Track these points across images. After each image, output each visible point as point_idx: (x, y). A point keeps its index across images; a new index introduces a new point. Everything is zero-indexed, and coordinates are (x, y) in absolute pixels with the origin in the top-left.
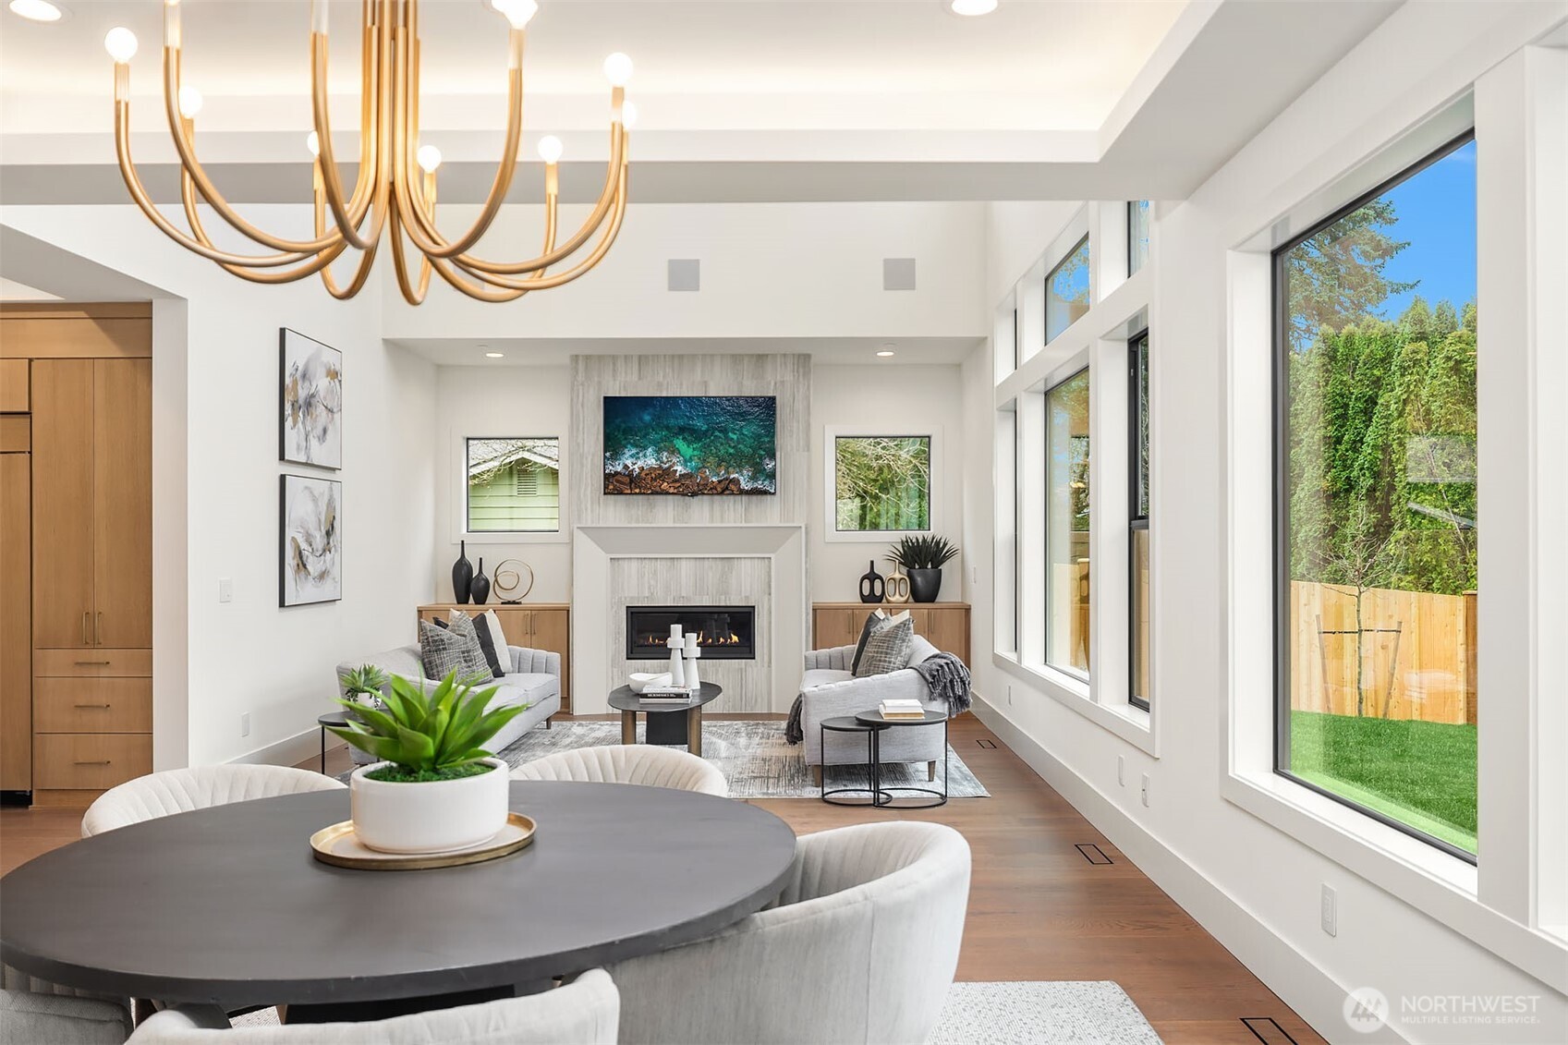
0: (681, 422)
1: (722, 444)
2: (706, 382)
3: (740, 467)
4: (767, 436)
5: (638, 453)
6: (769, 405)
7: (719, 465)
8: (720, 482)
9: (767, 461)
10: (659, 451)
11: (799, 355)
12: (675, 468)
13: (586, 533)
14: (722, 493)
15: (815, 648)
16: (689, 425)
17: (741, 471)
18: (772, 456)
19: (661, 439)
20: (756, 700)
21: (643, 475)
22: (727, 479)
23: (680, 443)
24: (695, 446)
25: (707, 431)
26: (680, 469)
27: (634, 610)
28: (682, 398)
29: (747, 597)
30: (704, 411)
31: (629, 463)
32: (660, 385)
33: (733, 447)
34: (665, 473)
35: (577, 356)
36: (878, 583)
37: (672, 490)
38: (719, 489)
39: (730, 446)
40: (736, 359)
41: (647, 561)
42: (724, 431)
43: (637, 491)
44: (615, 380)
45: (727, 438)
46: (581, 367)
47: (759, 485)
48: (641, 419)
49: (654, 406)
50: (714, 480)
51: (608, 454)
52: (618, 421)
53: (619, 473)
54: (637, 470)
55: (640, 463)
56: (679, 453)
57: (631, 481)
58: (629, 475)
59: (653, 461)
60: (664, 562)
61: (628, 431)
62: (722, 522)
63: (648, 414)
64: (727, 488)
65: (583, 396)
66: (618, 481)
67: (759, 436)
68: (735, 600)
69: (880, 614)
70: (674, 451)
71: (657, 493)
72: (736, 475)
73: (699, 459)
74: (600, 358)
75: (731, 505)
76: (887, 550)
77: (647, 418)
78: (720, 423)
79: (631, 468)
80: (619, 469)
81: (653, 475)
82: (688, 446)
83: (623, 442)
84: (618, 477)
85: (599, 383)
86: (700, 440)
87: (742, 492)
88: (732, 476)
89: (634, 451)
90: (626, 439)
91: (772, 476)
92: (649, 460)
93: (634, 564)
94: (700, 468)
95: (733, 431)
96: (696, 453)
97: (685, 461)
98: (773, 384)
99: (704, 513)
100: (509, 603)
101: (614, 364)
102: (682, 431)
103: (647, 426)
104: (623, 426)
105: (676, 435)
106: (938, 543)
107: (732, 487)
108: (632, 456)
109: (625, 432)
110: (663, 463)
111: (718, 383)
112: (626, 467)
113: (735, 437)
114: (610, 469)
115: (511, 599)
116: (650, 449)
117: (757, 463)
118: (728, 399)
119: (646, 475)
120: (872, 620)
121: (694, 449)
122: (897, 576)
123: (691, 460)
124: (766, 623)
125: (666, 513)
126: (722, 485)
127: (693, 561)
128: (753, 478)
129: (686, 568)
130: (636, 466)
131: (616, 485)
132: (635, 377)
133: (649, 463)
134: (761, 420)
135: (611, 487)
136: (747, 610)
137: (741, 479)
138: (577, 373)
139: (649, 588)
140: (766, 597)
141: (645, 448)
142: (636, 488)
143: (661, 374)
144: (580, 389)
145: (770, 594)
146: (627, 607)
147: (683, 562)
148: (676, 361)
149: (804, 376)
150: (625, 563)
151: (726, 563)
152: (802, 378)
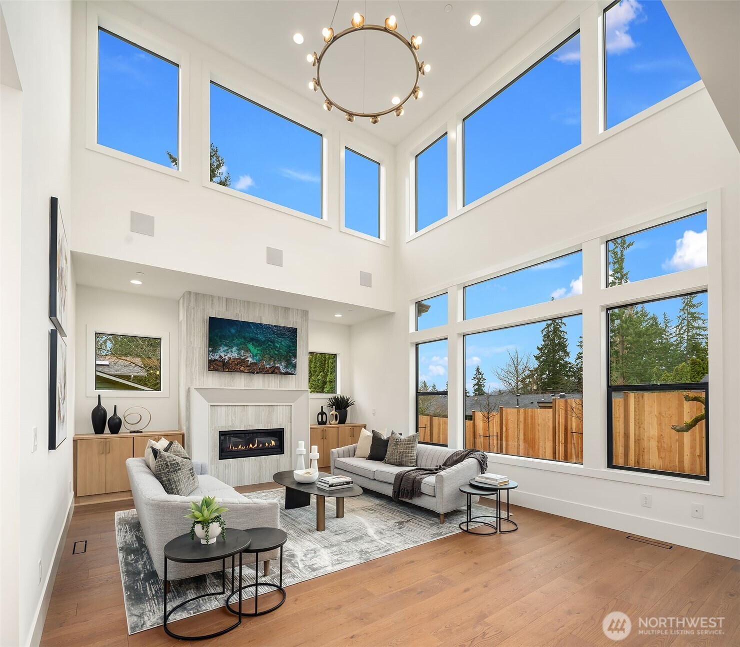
0: (251, 335)
1: (272, 349)
2: (261, 317)
3: (280, 361)
4: (293, 347)
5: (227, 350)
6: (294, 331)
7: (270, 359)
8: (270, 368)
9: (293, 359)
10: (239, 350)
11: (304, 311)
12: (248, 359)
13: (197, 391)
16: (255, 337)
17: (281, 363)
18: (295, 357)
19: (240, 343)
22: (274, 367)
23: (250, 346)
24: (258, 348)
25: (265, 341)
26: (250, 360)
27: (222, 433)
29: (280, 425)
30: (263, 331)
31: (222, 355)
32: (237, 315)
33: (277, 351)
34: (242, 362)
35: (190, 292)
36: (324, 417)
37: (246, 371)
38: (270, 372)
39: (276, 350)
40: (276, 308)
41: (230, 407)
42: (273, 342)
43: (227, 370)
44: (212, 309)
45: (274, 345)
46: (193, 299)
47: (289, 370)
48: (229, 331)
50: (268, 367)
51: (210, 349)
52: (216, 331)
54: (227, 359)
55: (229, 355)
56: (250, 351)
59: (236, 354)
60: (240, 408)
61: (222, 337)
62: (269, 387)
63: (234, 329)
64: (274, 371)
65: (194, 315)
66: (216, 364)
67: (290, 346)
68: (275, 426)
70: (248, 350)
71: (237, 372)
73: (260, 355)
74: (204, 295)
75: (273, 379)
77: (233, 331)
78: (271, 338)
79: (224, 358)
80: (217, 357)
81: (236, 362)
82: (255, 348)
83: (220, 343)
84: (216, 362)
85: (204, 309)
86: (261, 346)
87: (281, 373)
88: (276, 365)
89: (225, 348)
90: (221, 341)
91: (295, 366)
92: (233, 354)
93: (224, 409)
94: (261, 360)
95: (277, 342)
96: (259, 352)
97: (253, 356)
99: (259, 383)
100: (134, 432)
101: (212, 300)
102: (252, 340)
104: (219, 334)
107: (276, 370)
108: (224, 351)
109: (220, 338)
111: (267, 318)
112: (221, 357)
113: (278, 346)
114: (212, 358)
115: (136, 430)
116: (234, 348)
117: (288, 360)
118: (275, 326)
119: (232, 362)
122: (334, 413)
123: (256, 356)
125: (240, 382)
126: (272, 370)
127: (254, 407)
128: (286, 367)
130: (226, 357)
131: (215, 366)
132: (224, 309)
133: (234, 355)
134: (291, 339)
136: (280, 430)
138: (190, 301)
139: (232, 421)
140: (289, 424)
141: (232, 347)
142: (227, 369)
143: (238, 309)
144: (192, 311)
145: (291, 422)
146: (219, 431)
147: (250, 407)
148: (246, 304)
149: (305, 321)
150: (219, 408)
151: (271, 407)
152: (304, 321)
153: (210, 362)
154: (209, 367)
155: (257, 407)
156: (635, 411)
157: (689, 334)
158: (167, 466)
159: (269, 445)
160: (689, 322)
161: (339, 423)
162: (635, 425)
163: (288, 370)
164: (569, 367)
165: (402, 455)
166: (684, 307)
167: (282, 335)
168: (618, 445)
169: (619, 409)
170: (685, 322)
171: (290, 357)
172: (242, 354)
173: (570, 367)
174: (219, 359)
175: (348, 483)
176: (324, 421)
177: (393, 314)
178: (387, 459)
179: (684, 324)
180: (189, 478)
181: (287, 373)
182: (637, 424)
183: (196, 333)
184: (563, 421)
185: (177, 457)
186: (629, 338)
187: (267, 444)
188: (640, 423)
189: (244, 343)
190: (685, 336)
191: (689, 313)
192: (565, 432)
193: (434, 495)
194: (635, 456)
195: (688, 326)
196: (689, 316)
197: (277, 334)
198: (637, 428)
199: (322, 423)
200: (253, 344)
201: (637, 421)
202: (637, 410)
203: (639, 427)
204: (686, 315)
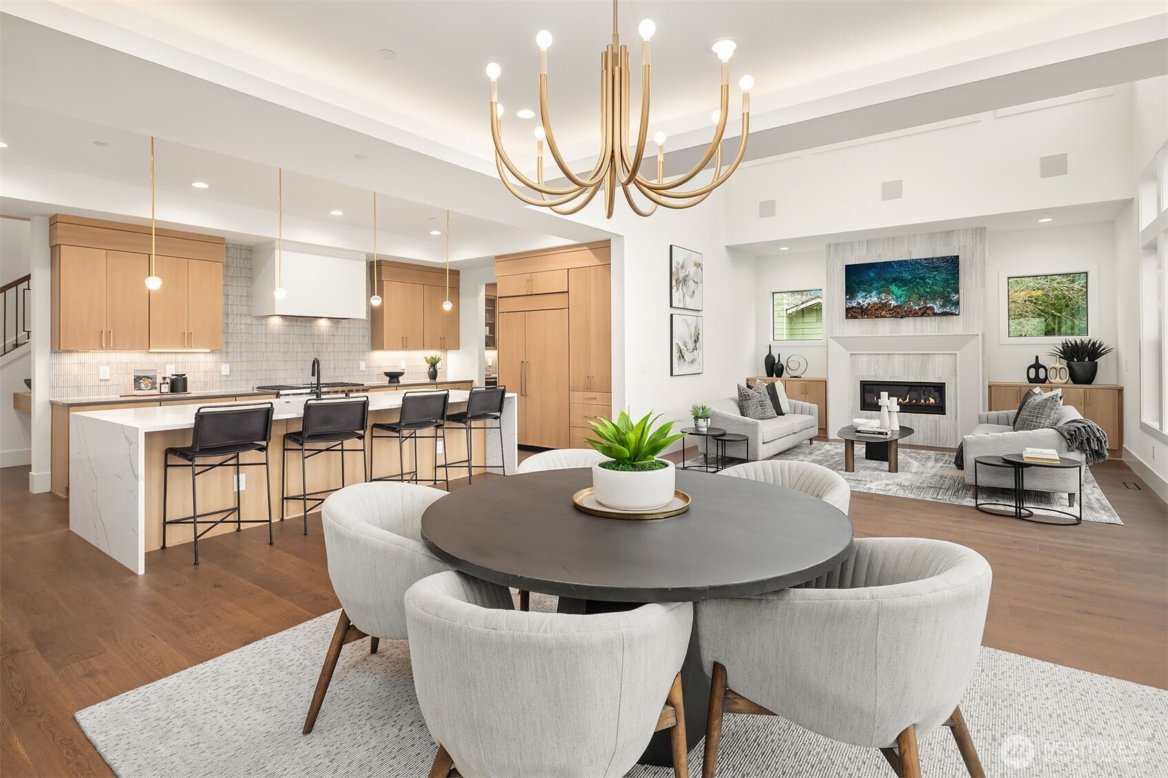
0: (894, 276)
1: (921, 286)
2: (910, 251)
3: (934, 300)
5: (866, 295)
7: (920, 299)
8: (920, 309)
10: (879, 293)
11: (977, 229)
12: (890, 302)
14: (922, 315)
15: (990, 410)
18: (957, 292)
20: (946, 440)
21: (869, 307)
22: (925, 307)
23: (893, 288)
25: (911, 279)
26: (893, 303)
27: (863, 383)
28: (894, 262)
29: (939, 378)
31: (860, 301)
32: (880, 255)
33: (929, 288)
34: (884, 306)
35: (830, 244)
36: (1042, 371)
40: (931, 236)
41: (873, 356)
42: (923, 278)
43: (866, 317)
44: (852, 254)
45: (925, 282)
46: (832, 250)
47: (947, 309)
48: (868, 275)
49: (876, 267)
50: (916, 308)
51: (848, 297)
52: (853, 278)
53: (855, 307)
54: (866, 305)
55: (867, 301)
56: (893, 293)
57: (862, 311)
58: (861, 308)
59: (876, 299)
60: (883, 356)
61: (860, 283)
62: (922, 333)
64: (925, 312)
65: (833, 266)
66: (853, 312)
67: (948, 280)
68: (931, 379)
69: (1037, 390)
70: (889, 293)
71: (878, 317)
72: (932, 305)
74: (843, 244)
75: (929, 322)
76: (1051, 349)
78: (920, 274)
80: (855, 305)
82: (899, 289)
84: (854, 310)
87: (935, 314)
88: (928, 306)
89: (864, 294)
91: (957, 304)
92: (874, 299)
93: (865, 357)
95: (929, 278)
96: (904, 293)
97: (897, 298)
98: (957, 248)
99: (909, 327)
100: (794, 377)
101: (852, 246)
102: (894, 280)
103: (872, 279)
104: (857, 280)
105: (891, 283)
106: (1094, 344)
107: (929, 312)
110: (882, 299)
111: (919, 251)
112: (859, 303)
113: (930, 282)
114: (850, 305)
116: (874, 293)
118: (925, 259)
120: (1029, 394)
121: (903, 291)
122: (1058, 366)
123: (901, 297)
124: (953, 394)
125: (884, 328)
127: (902, 356)
128: (943, 306)
129: (897, 360)
131: (852, 313)
132: (865, 252)
135: (850, 315)
136: (940, 385)
137: (935, 307)
138: (830, 253)
139: (874, 372)
140: (954, 378)
141: (871, 292)
145: (956, 376)
146: (860, 381)
150: (860, 357)
151: (925, 357)
152: (979, 242)
153: (848, 310)
154: (847, 316)
159: (926, 402)
163: (945, 310)
167: (936, 268)
171: (949, 293)
172: (883, 298)
177: (1132, 200)
181: (944, 314)
187: (922, 401)
189: (884, 286)
197: (928, 268)
199: (1037, 380)
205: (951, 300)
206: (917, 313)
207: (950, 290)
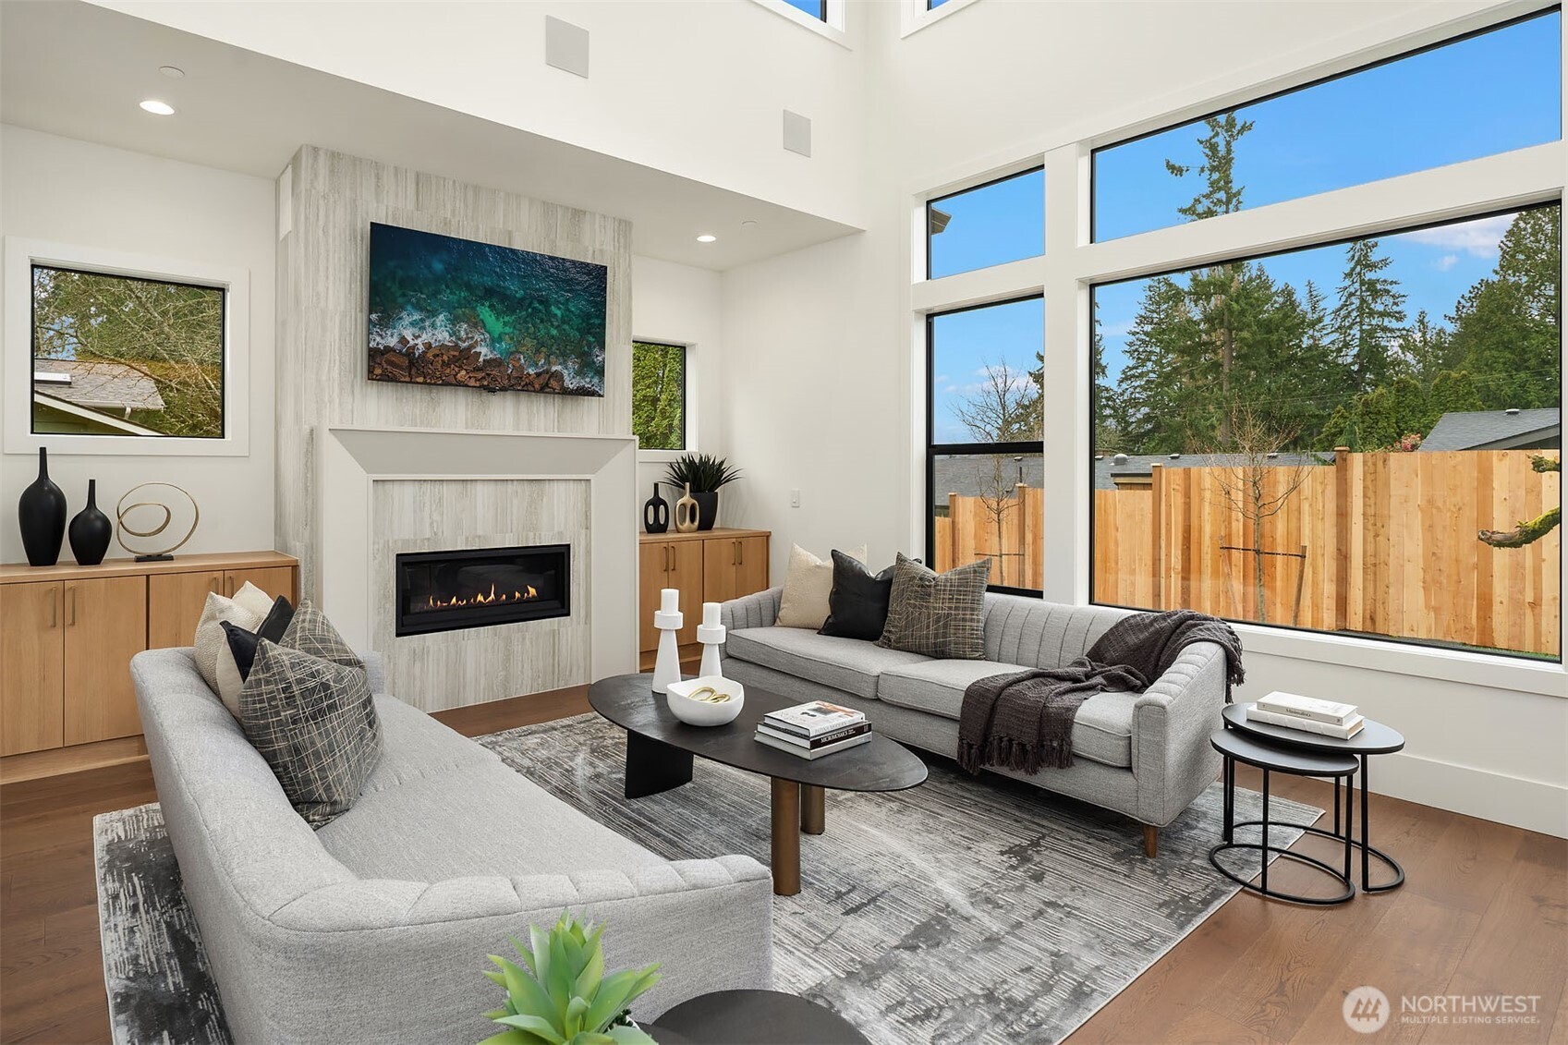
0: (488, 281)
1: (542, 321)
2: (510, 232)
3: (564, 356)
4: (598, 317)
6: (599, 274)
7: (538, 351)
8: (538, 375)
9: (596, 351)
10: (454, 321)
11: (620, 221)
12: (478, 350)
13: (336, 436)
14: (541, 391)
16: (499, 286)
18: (602, 346)
19: (459, 302)
20: (571, 671)
21: (430, 355)
22: (547, 372)
23: (485, 313)
24: (506, 319)
25: (523, 299)
26: (484, 352)
27: (405, 559)
29: (560, 533)
30: (519, 269)
31: (408, 334)
32: (446, 222)
33: (557, 327)
34: (463, 356)
35: (315, 148)
37: (472, 383)
38: (537, 386)
39: (552, 325)
40: (548, 208)
41: (428, 486)
42: (545, 302)
43: (421, 379)
44: (378, 202)
45: (549, 313)
46: (324, 169)
47: (585, 383)
48: (429, 267)
50: (531, 371)
51: (374, 316)
52: (391, 264)
54: (421, 347)
55: (425, 337)
56: (484, 327)
57: (413, 363)
60: (453, 487)
64: (546, 386)
65: (327, 216)
66: (389, 362)
67: (588, 316)
68: (546, 538)
70: (477, 324)
71: (449, 385)
73: (512, 339)
74: (356, 161)
77: (438, 266)
78: (540, 290)
79: (412, 343)
80: (392, 342)
81: (445, 358)
82: (497, 319)
83: (400, 300)
84: (389, 356)
86: (513, 312)
87: (565, 392)
88: (554, 369)
89: (417, 316)
90: (404, 295)
91: (600, 372)
92: (439, 334)
93: (409, 489)
94: (512, 353)
95: (557, 303)
96: (508, 330)
97: (493, 341)
98: (590, 251)
101: (378, 177)
104: (400, 273)
105: (481, 299)
107: (553, 383)
108: (413, 324)
110: (460, 339)
112: (403, 340)
113: (559, 313)
115: (153, 551)
117: (585, 354)
118: (551, 258)
119: (434, 356)
121: (505, 324)
122: (689, 501)
123: (500, 339)
124: (582, 568)
126: (542, 380)
127: (492, 485)
129: (484, 495)
130: (419, 341)
131: (385, 365)
132: (410, 202)
133: (440, 337)
134: (591, 295)
135: (378, 371)
136: (559, 550)
138: (315, 177)
139: (432, 524)
140: (583, 531)
141: (434, 314)
142: (419, 376)
143: (449, 207)
144: (321, 202)
145: (587, 528)
146: (398, 555)
147: (479, 486)
148: (470, 193)
149: (625, 248)
150: (397, 487)
151: (535, 487)
152: (622, 250)
153: (374, 356)
154: (371, 371)
155: (499, 485)
156: (1365, 496)
157: (1364, 327)
158: (290, 700)
160: (1363, 301)
161: (700, 528)
162: (1365, 528)
163: (583, 383)
164: (1106, 398)
165: (945, 626)
166: (1353, 269)
168: (1321, 578)
169: (1323, 492)
170: (1356, 302)
172: (463, 333)
173: (1108, 399)
174: (399, 347)
175: (859, 730)
176: (662, 522)
177: (856, 233)
178: (893, 637)
179: (1354, 306)
180: (362, 734)
182: (1370, 527)
183: (331, 269)
184: (1180, 519)
185: (321, 664)
186: (1245, 334)
188: (1379, 525)
189: (468, 304)
190: (1356, 331)
191: (1363, 283)
192: (1183, 545)
193: (1125, 764)
194: (1364, 604)
195: (1360, 309)
196: (1364, 288)
197: (557, 280)
198: (1370, 538)
199: (655, 528)
200: (491, 307)
201: (1371, 520)
202: (1370, 494)
203: (1377, 535)
204: (1357, 285)
205: (594, 363)
206: (531, 384)
207: (592, 339)
